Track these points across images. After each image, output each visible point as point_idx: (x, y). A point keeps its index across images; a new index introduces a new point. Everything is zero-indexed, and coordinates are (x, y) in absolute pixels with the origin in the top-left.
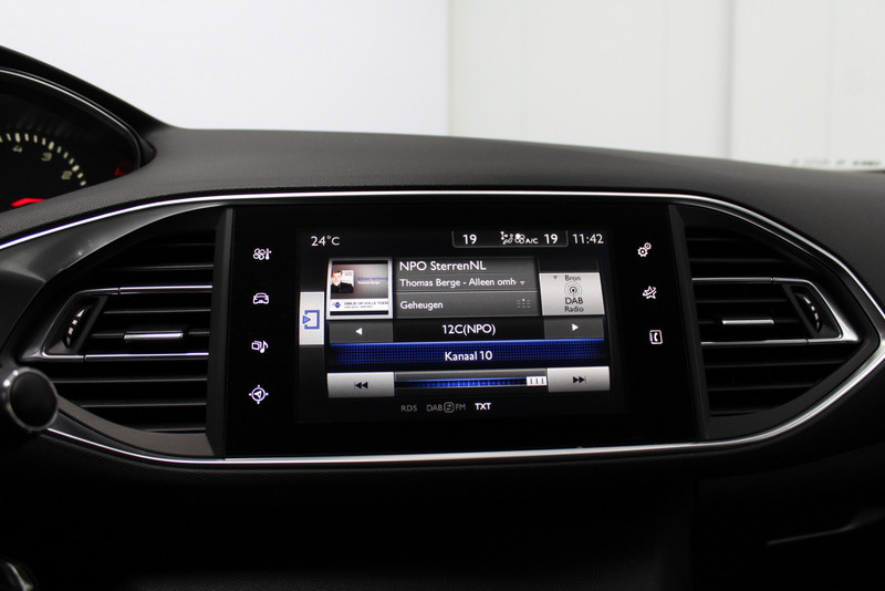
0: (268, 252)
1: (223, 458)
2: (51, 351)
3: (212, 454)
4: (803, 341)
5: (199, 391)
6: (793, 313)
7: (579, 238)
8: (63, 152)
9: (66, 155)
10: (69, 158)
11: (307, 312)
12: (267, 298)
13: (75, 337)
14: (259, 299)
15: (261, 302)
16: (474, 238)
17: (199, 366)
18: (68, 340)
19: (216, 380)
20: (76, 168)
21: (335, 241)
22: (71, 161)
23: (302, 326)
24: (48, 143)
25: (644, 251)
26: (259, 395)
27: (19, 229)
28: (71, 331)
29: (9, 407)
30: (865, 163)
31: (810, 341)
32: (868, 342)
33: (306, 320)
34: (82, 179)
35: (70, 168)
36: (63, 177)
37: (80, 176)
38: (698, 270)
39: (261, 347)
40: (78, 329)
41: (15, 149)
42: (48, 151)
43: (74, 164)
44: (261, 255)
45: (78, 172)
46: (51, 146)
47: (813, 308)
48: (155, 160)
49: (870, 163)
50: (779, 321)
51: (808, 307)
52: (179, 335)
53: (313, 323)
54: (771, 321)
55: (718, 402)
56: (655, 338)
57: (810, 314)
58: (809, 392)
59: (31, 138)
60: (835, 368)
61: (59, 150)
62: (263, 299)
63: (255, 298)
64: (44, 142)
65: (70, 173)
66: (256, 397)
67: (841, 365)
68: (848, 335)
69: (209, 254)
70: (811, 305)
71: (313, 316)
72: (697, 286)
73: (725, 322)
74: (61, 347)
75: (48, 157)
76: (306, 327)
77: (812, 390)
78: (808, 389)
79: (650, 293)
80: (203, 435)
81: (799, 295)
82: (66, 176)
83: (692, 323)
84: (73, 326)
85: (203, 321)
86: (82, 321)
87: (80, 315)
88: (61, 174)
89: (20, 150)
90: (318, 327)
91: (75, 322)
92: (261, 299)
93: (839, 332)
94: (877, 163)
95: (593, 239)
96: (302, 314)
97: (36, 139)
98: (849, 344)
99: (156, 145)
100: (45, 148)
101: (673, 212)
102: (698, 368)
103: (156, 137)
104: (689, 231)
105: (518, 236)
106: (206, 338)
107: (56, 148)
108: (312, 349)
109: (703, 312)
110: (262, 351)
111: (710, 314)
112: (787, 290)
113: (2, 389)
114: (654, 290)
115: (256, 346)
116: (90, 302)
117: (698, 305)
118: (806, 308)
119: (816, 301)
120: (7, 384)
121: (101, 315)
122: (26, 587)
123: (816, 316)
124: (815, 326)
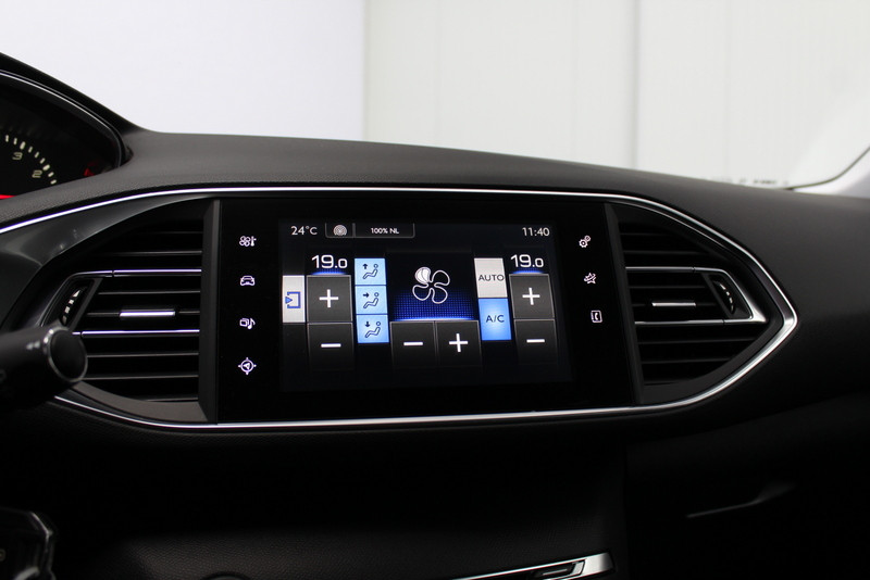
0: (253, 239)
1: (216, 423)
3: (205, 420)
4: (720, 321)
5: (191, 365)
6: (712, 298)
7: (529, 231)
8: (34, 152)
9: (37, 155)
10: (40, 158)
11: (288, 293)
12: (253, 280)
13: (71, 315)
14: (245, 281)
15: (248, 283)
17: (191, 342)
18: (65, 318)
19: (208, 355)
20: (47, 167)
21: (313, 231)
22: (42, 161)
23: (284, 306)
24: (19, 143)
25: (584, 242)
26: (247, 366)
28: (67, 310)
29: (51, 360)
30: (764, 182)
31: (727, 321)
32: (774, 322)
33: (288, 300)
34: (52, 178)
35: (41, 167)
36: (33, 176)
38: (630, 261)
39: (248, 323)
40: (74, 308)
42: (19, 150)
43: (45, 164)
44: (247, 242)
45: (49, 171)
46: (22, 146)
47: (728, 293)
48: (134, 159)
49: (768, 182)
50: (700, 305)
51: (724, 292)
52: (171, 313)
53: (294, 303)
54: (693, 304)
55: (652, 374)
56: (596, 317)
57: (726, 299)
58: (723, 367)
60: (747, 344)
61: (30, 150)
62: (250, 281)
63: (242, 280)
64: (15, 142)
65: (41, 172)
66: (245, 368)
67: (751, 342)
68: (757, 317)
69: (198, 242)
70: (726, 291)
71: (294, 297)
72: (628, 271)
73: (654, 304)
75: (19, 156)
76: (289, 307)
77: (727, 365)
78: (726, 362)
79: (590, 279)
80: (197, 403)
81: (716, 283)
82: (37, 174)
83: (627, 306)
84: (69, 305)
85: (194, 301)
86: (79, 301)
87: (76, 295)
88: (32, 173)
90: (299, 307)
91: (71, 302)
92: (247, 281)
93: (749, 314)
94: (774, 182)
95: (541, 232)
96: (284, 295)
97: (7, 139)
98: (757, 324)
99: (130, 146)
100: (17, 148)
101: (609, 211)
102: (633, 345)
104: (622, 227)
106: (197, 316)
107: (27, 147)
108: (294, 326)
109: (635, 296)
110: (250, 327)
111: (642, 299)
112: (707, 279)
113: (43, 345)
114: (594, 277)
115: (244, 323)
116: (85, 284)
117: (631, 290)
118: (722, 293)
119: (730, 287)
120: (46, 340)
121: (96, 295)
122: (48, 533)
123: (731, 300)
124: (730, 309)
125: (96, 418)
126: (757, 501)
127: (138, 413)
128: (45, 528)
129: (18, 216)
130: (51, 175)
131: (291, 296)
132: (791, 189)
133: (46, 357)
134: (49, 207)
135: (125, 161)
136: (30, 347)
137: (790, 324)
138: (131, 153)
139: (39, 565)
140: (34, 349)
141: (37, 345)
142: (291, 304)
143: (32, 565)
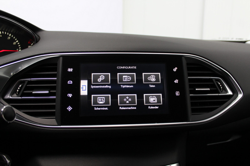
0: (72, 69)
1: (60, 126)
2: (12, 96)
3: (57, 124)
5: (53, 107)
6: (215, 87)
8: (13, 37)
11: (82, 86)
12: (72, 82)
13: (19, 92)
15: (70, 83)
17: (53, 101)
18: (17, 93)
19: (58, 104)
20: (17, 41)
22: (16, 39)
23: (81, 90)
24: (9, 34)
25: (175, 70)
26: (70, 108)
28: (18, 91)
31: (219, 94)
32: (235, 95)
33: (82, 88)
35: (15, 41)
36: (14, 44)
37: (18, 43)
38: (190, 75)
39: (70, 95)
40: (20, 90)
42: (9, 36)
43: (17, 40)
44: (70, 70)
45: (18, 42)
46: (10, 35)
47: (221, 86)
50: (211, 89)
52: (48, 92)
54: (209, 89)
55: (194, 111)
56: (177, 94)
58: (218, 108)
59: (4, 33)
60: (226, 102)
61: (12, 36)
62: (71, 82)
63: (68, 82)
64: (8, 34)
65: (16, 43)
66: (69, 109)
68: (230, 93)
69: (56, 69)
70: (220, 85)
71: (84, 87)
72: (189, 78)
73: (196, 89)
74: (15, 95)
75: (9, 38)
76: (83, 90)
78: (218, 107)
79: (176, 81)
80: (55, 119)
81: (217, 82)
83: (188, 89)
86: (21, 88)
87: (20, 86)
89: (1, 36)
90: (85, 90)
91: (19, 88)
92: (70, 82)
93: (227, 92)
97: (5, 33)
98: (230, 95)
101: (183, 59)
102: (189, 102)
103: (40, 33)
104: (188, 64)
106: (55, 93)
108: (84, 96)
109: (190, 86)
110: (70, 97)
111: (193, 87)
112: (214, 80)
115: (69, 95)
116: (23, 82)
117: (189, 84)
120: (2, 110)
121: (26, 86)
122: (8, 161)
123: (221, 88)
124: (221, 90)
125: (25, 124)
126: (229, 140)
133: (2, 115)
137: (240, 96)
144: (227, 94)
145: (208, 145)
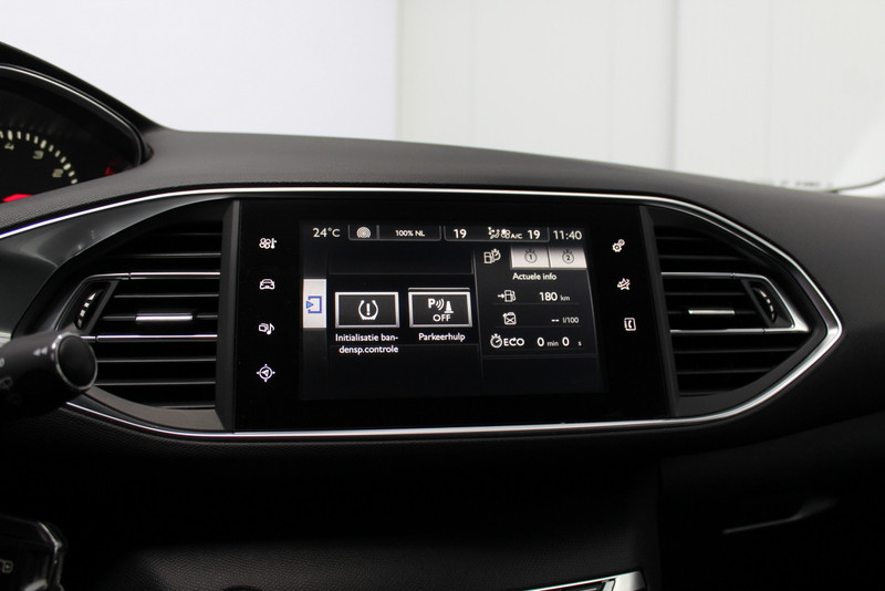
0: (274, 241)
1: (233, 432)
3: (222, 428)
4: (760, 330)
5: (209, 371)
6: (751, 306)
7: (560, 235)
8: (54, 151)
9: (58, 154)
10: (61, 156)
11: (310, 298)
12: (273, 283)
13: (86, 319)
14: (265, 285)
15: (267, 287)
16: (464, 233)
17: (208, 348)
18: (80, 322)
19: (226, 360)
20: (67, 167)
21: (336, 233)
22: (63, 160)
23: (305, 310)
24: (40, 142)
25: (618, 247)
26: (266, 373)
27: (38, 214)
28: (83, 313)
29: (58, 367)
30: (807, 184)
31: (767, 330)
32: (817, 332)
33: (309, 305)
34: (73, 178)
35: (61, 166)
36: (54, 175)
38: (666, 266)
39: (268, 329)
40: (90, 312)
41: (7, 147)
42: (40, 149)
43: (65, 163)
44: (267, 244)
45: (70, 170)
46: (43, 144)
47: (769, 301)
48: (154, 157)
49: (811, 184)
50: (739, 312)
51: (764, 299)
52: (189, 318)
53: (316, 308)
54: (733, 312)
55: (687, 385)
56: (629, 325)
57: (766, 307)
58: (765, 376)
59: (23, 136)
60: (788, 355)
61: (51, 149)
62: (269, 285)
63: (262, 283)
64: (36, 140)
65: (61, 171)
66: (264, 375)
67: (792, 353)
68: (799, 326)
69: (217, 244)
70: (766, 298)
71: (316, 302)
72: (665, 278)
73: (691, 312)
75: (40, 155)
76: (310, 312)
77: (768, 375)
78: (763, 374)
79: (624, 285)
80: (213, 411)
81: (756, 290)
82: (57, 174)
83: (662, 313)
84: (85, 308)
85: (212, 305)
86: (94, 304)
87: (91, 298)
88: (52, 172)
89: (12, 148)
90: (320, 312)
91: (87, 305)
92: (267, 284)
93: (790, 322)
95: (573, 235)
96: (305, 299)
97: (28, 137)
98: (799, 334)
99: (152, 145)
100: (38, 147)
101: (643, 212)
102: (668, 354)
104: (658, 231)
105: (504, 231)
106: (215, 321)
107: (47, 146)
108: (315, 332)
109: (671, 303)
110: (269, 333)
111: (678, 305)
112: (746, 284)
113: (50, 351)
114: (628, 282)
115: (263, 328)
116: (101, 286)
117: (666, 297)
118: (762, 301)
119: (771, 295)
120: (54, 346)
121: (112, 299)
122: (57, 544)
123: (771, 308)
124: (770, 317)
125: (109, 425)
126: (796, 517)
127: (153, 421)
128: (54, 540)
129: (33, 216)
130: (72, 174)
131: (312, 301)
132: (835, 191)
133: (54, 364)
134: (64, 207)
135: (145, 160)
136: (37, 353)
137: (834, 334)
138: (152, 151)
139: (47, 578)
140: (42, 355)
141: (45, 351)
142: (312, 309)
143: (40, 577)
144: (792, 329)
145: (728, 531)
